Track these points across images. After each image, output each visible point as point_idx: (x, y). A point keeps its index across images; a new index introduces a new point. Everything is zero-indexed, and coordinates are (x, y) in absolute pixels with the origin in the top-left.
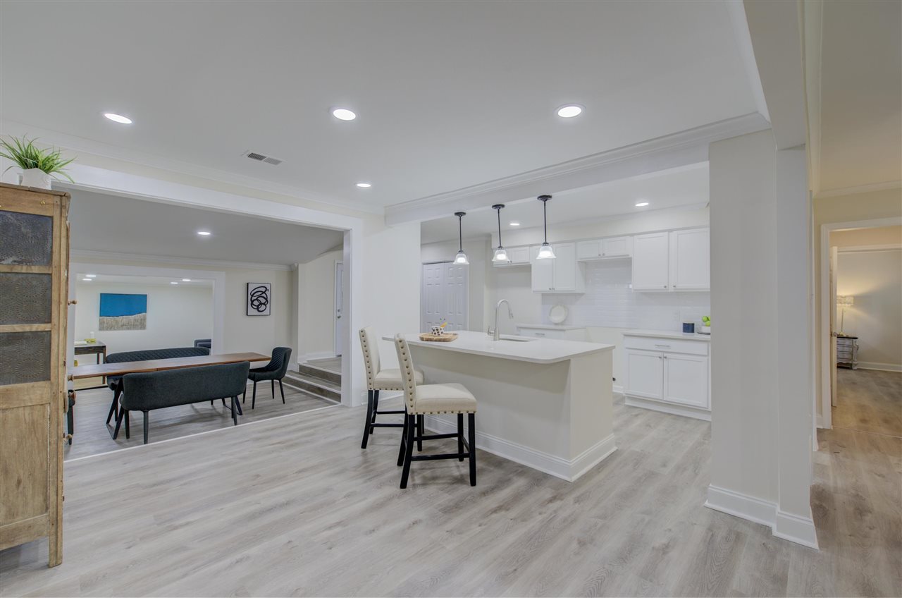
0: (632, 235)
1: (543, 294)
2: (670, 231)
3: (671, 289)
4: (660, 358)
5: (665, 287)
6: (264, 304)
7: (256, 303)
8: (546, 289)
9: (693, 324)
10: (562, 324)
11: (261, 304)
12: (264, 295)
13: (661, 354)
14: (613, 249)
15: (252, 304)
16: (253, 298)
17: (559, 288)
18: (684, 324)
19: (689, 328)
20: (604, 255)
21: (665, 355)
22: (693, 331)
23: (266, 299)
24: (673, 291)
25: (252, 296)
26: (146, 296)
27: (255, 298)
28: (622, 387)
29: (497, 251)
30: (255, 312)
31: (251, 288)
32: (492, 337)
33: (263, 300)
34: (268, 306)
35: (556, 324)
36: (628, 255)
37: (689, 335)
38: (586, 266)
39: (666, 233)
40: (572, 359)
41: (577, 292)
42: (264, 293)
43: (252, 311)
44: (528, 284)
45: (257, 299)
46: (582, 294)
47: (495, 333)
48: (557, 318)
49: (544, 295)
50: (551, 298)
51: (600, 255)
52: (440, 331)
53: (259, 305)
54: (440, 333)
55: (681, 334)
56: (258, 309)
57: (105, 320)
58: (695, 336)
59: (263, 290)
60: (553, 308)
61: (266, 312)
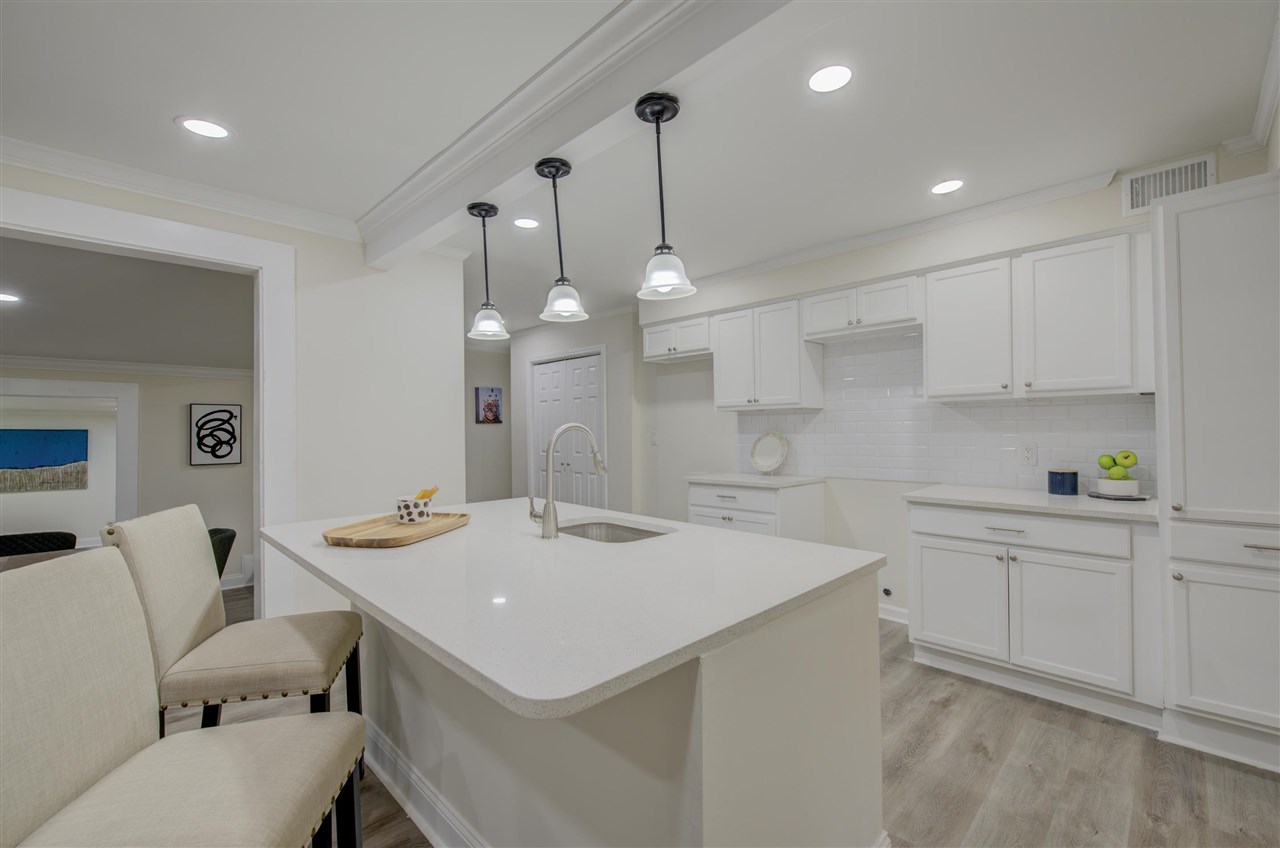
0: (922, 273)
1: (738, 413)
2: (1014, 254)
3: (1020, 392)
4: (1000, 559)
5: (1005, 387)
6: (227, 443)
7: (209, 441)
8: (740, 400)
9: (1075, 474)
10: (777, 472)
11: (220, 443)
12: (227, 426)
13: (1002, 551)
14: (881, 307)
15: (200, 444)
16: (203, 433)
17: (768, 399)
18: (1052, 474)
19: (1064, 483)
20: (859, 322)
21: (1013, 552)
22: (1074, 491)
23: (232, 435)
24: (1024, 395)
25: (200, 428)
26: (86, 431)
27: (208, 432)
28: (906, 611)
29: (555, 291)
30: (209, 458)
31: (198, 413)
33: (224, 436)
34: (236, 446)
35: (766, 474)
36: (915, 319)
37: (1063, 503)
38: (822, 348)
39: (1007, 260)
41: (805, 405)
42: (227, 421)
43: (199, 456)
44: (708, 393)
45: (211, 434)
46: (816, 411)
48: (767, 463)
49: (742, 414)
50: (752, 418)
51: (850, 323)
52: (415, 512)
53: (215, 445)
54: (415, 516)
55: (1045, 500)
56: (213, 453)
57: (8, 475)
58: (1081, 504)
59: (226, 416)
60: (759, 439)
61: (234, 457)
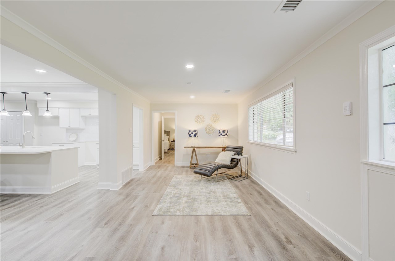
1: (66, 129)
10: (75, 141)
17: (72, 127)
32: (21, 147)
35: (72, 141)
38: (86, 118)
40: (52, 152)
41: (82, 128)
44: (58, 124)
47: (22, 145)
50: (69, 130)
51: (89, 114)
